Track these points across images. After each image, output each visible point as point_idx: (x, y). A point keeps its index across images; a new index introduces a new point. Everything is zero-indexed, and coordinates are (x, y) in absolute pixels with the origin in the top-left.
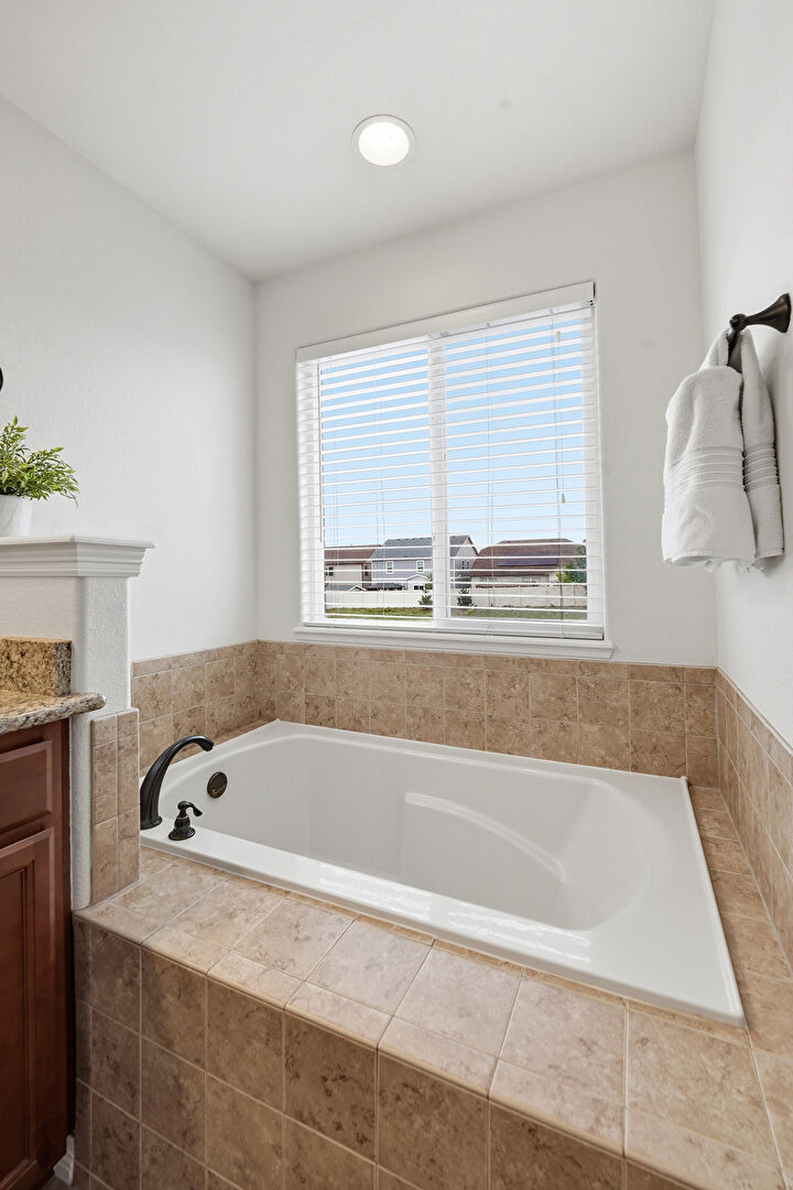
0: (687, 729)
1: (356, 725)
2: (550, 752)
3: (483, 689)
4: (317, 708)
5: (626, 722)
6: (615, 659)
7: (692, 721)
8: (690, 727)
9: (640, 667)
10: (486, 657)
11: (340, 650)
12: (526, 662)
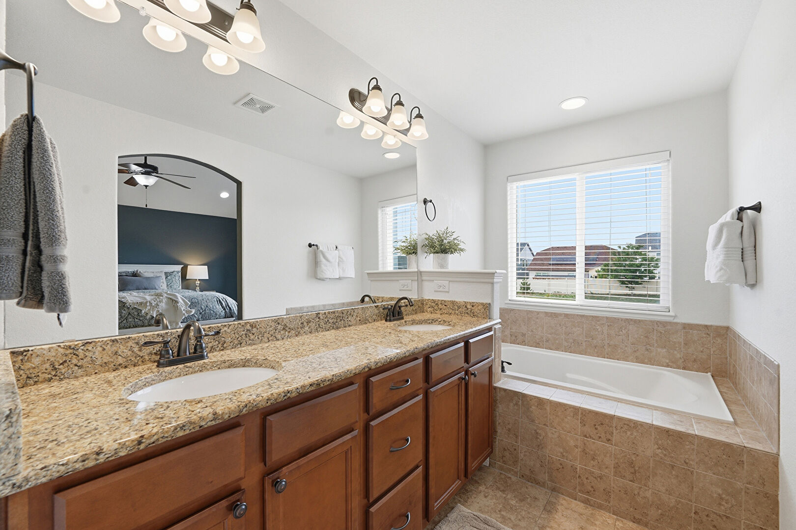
0: (712, 353)
1: (537, 345)
2: (640, 360)
3: (605, 332)
4: (516, 337)
5: (681, 348)
6: (675, 321)
7: (714, 349)
8: (714, 352)
9: (689, 325)
10: (607, 318)
11: (529, 312)
12: (628, 321)
